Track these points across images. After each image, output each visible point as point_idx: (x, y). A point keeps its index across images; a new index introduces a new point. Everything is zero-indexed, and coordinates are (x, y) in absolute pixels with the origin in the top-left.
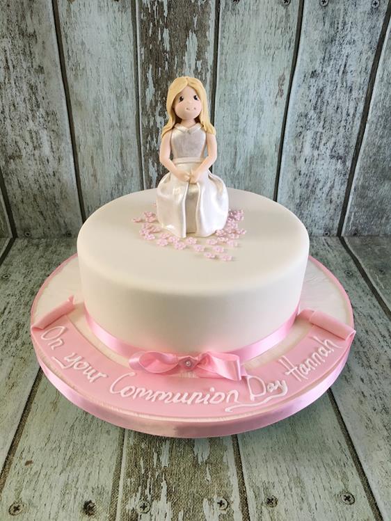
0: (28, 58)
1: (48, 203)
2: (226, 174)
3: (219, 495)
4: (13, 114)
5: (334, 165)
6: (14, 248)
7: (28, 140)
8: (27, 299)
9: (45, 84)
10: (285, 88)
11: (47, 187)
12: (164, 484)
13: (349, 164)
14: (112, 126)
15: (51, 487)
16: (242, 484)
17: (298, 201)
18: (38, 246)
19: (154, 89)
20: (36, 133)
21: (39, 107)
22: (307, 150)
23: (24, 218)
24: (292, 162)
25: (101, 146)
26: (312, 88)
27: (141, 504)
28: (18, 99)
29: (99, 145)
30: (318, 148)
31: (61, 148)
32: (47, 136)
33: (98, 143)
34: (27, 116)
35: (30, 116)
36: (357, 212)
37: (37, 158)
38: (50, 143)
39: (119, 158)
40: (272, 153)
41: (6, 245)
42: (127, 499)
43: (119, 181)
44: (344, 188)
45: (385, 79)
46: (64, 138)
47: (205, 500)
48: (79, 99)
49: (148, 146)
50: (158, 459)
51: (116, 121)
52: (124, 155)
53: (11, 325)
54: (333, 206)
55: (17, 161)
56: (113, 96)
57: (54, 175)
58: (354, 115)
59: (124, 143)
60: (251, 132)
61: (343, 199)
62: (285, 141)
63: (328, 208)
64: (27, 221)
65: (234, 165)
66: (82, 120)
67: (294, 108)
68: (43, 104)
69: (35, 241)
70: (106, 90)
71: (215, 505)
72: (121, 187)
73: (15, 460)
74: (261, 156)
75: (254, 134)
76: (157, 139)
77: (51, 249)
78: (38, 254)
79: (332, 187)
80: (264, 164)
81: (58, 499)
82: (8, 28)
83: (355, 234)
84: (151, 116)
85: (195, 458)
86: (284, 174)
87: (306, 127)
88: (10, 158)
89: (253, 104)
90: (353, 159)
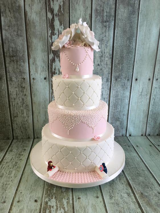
0: (22, 92)
3: (67, 197)
4: (17, 106)
6: (13, 142)
7: (20, 112)
8: (18, 156)
9: (26, 98)
12: (54, 196)
14: (43, 108)
15: (27, 197)
16: (73, 195)
18: (20, 141)
20: (23, 110)
21: (24, 104)
23: (16, 133)
25: (40, 113)
27: (49, 200)
28: (19, 102)
35: (22, 106)
41: (11, 141)
42: (45, 199)
45: (113, 96)
47: (64, 199)
48: (35, 101)
50: (53, 191)
52: (46, 115)
53: (14, 163)
55: (17, 117)
56: (43, 101)
57: (27, 121)
68: (25, 103)
69: (19, 140)
71: (66, 199)
73: (18, 192)
77: (24, 142)
78: (20, 144)
81: (29, 199)
82: (18, 86)
85: (62, 191)
88: (15, 117)
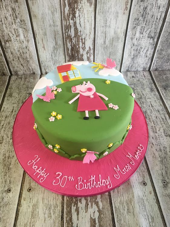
1: (24, 60)
2: (101, 46)
5: (149, 40)
10: (129, 6)
11: (23, 53)
13: (156, 40)
17: (132, 57)
19: (68, 8)
22: (138, 35)
24: (130, 40)
26: (141, 7)
29: (45, 34)
30: (142, 33)
31: (28, 36)
32: (22, 31)
33: (45, 33)
34: (12, 22)
36: (157, 60)
37: (18, 41)
38: (23, 34)
39: (54, 39)
40: (122, 36)
43: (54, 49)
44: (153, 50)
46: (29, 31)
49: (67, 34)
51: (52, 23)
54: (147, 58)
58: (160, 19)
59: (56, 33)
60: (112, 26)
61: (152, 55)
62: (128, 31)
63: (145, 59)
64: (16, 68)
65: (105, 42)
66: (37, 23)
67: (132, 16)
70: (47, 9)
72: (55, 52)
74: (117, 38)
75: (114, 28)
76: (70, 30)
79: (147, 50)
80: (118, 41)
83: (156, 70)
84: (67, 20)
86: (127, 45)
87: (137, 24)
89: (113, 14)
90: (158, 38)
